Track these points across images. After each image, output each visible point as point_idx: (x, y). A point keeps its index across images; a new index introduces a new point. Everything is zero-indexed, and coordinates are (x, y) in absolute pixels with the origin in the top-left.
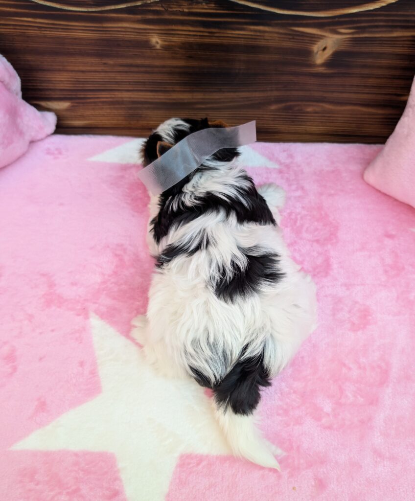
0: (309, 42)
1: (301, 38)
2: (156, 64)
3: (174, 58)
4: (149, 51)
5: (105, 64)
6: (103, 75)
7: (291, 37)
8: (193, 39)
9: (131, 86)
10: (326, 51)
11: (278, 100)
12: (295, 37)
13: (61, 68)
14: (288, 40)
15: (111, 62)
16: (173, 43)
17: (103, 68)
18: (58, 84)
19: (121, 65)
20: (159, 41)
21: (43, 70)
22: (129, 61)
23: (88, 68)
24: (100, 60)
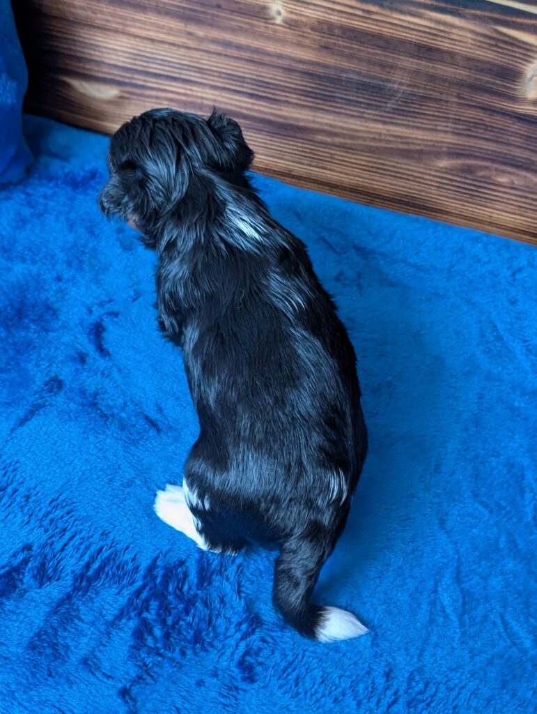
0: (521, 56)
1: (510, 48)
2: (269, 49)
3: (299, 45)
4: (262, 24)
5: (189, 33)
6: (182, 51)
7: (493, 43)
8: (336, 18)
9: (221, 80)
11: (454, 153)
12: (500, 45)
13: (120, 27)
14: (486, 46)
15: (200, 32)
16: (303, 19)
17: (184, 40)
18: (109, 53)
19: (215, 41)
20: (283, 12)
21: (91, 26)
22: (227, 36)
23: (162, 36)
24: (183, 25)
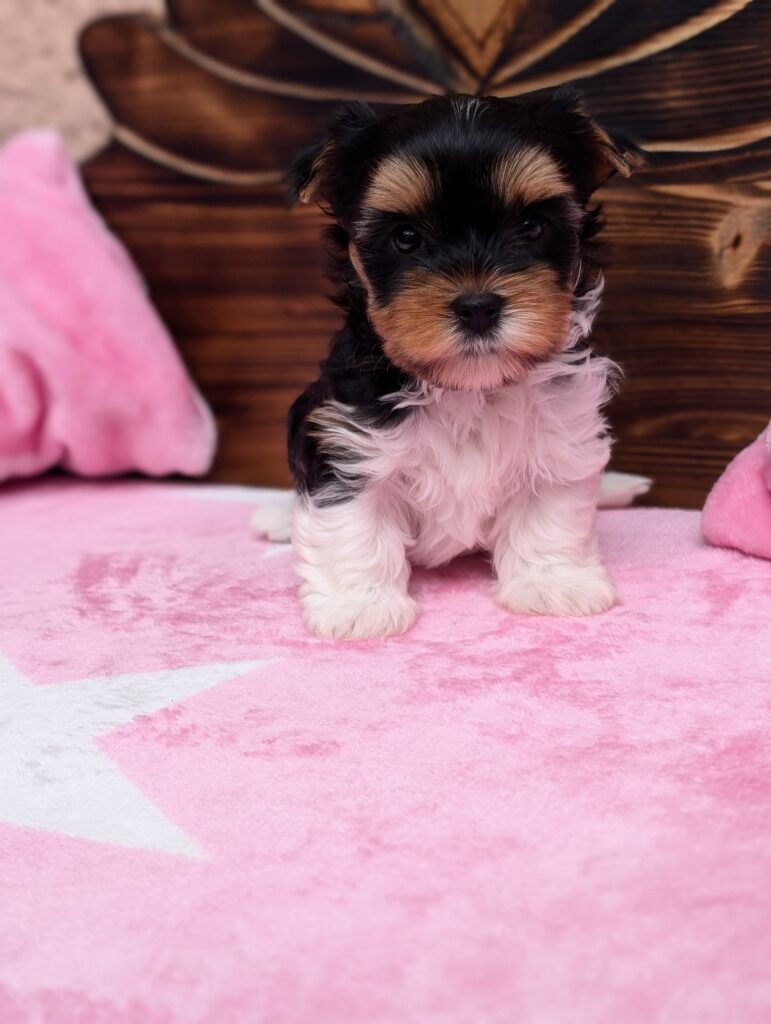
0: (697, 223)
1: (677, 214)
10: (742, 250)
12: (664, 213)
14: (646, 221)
